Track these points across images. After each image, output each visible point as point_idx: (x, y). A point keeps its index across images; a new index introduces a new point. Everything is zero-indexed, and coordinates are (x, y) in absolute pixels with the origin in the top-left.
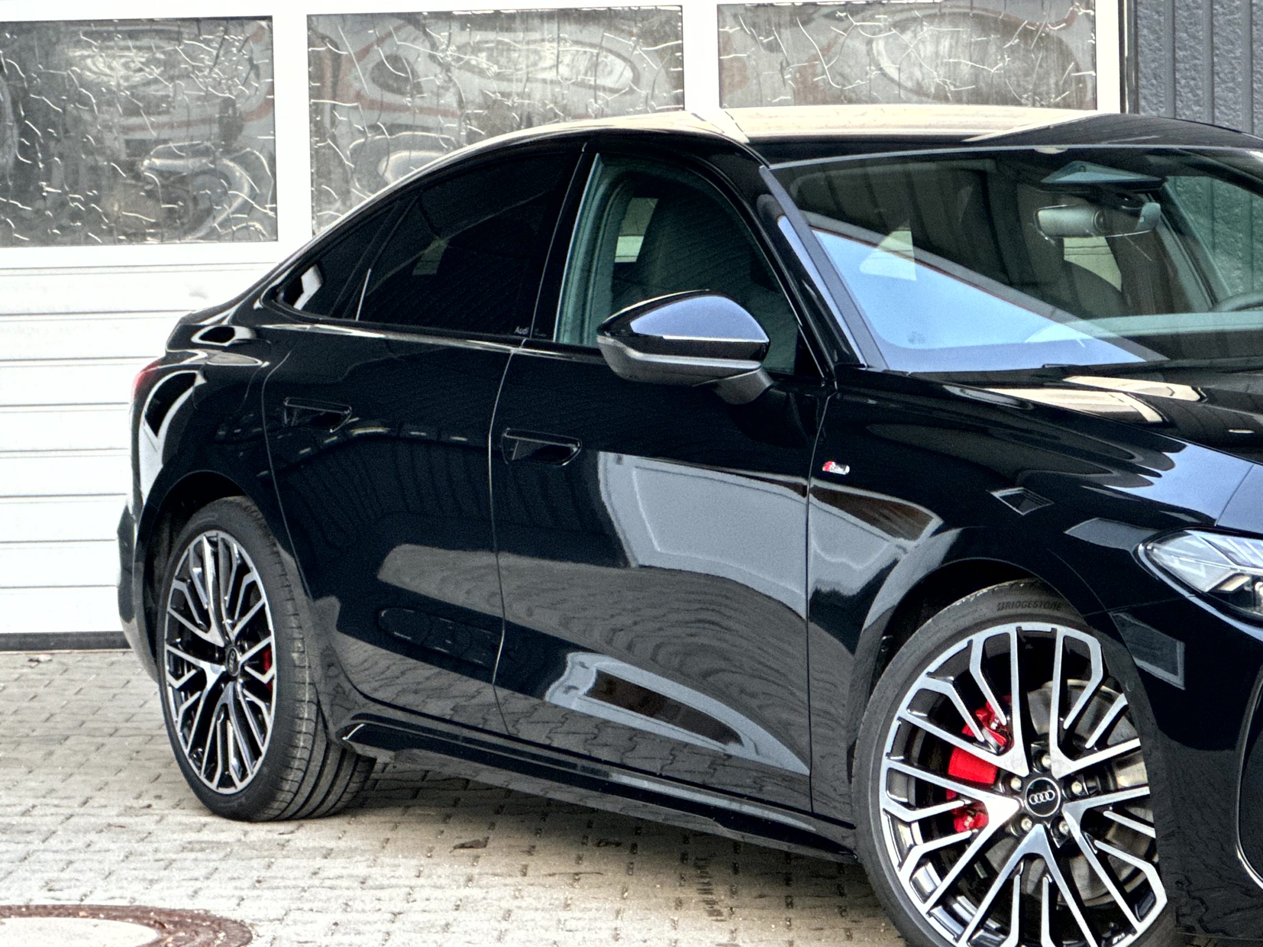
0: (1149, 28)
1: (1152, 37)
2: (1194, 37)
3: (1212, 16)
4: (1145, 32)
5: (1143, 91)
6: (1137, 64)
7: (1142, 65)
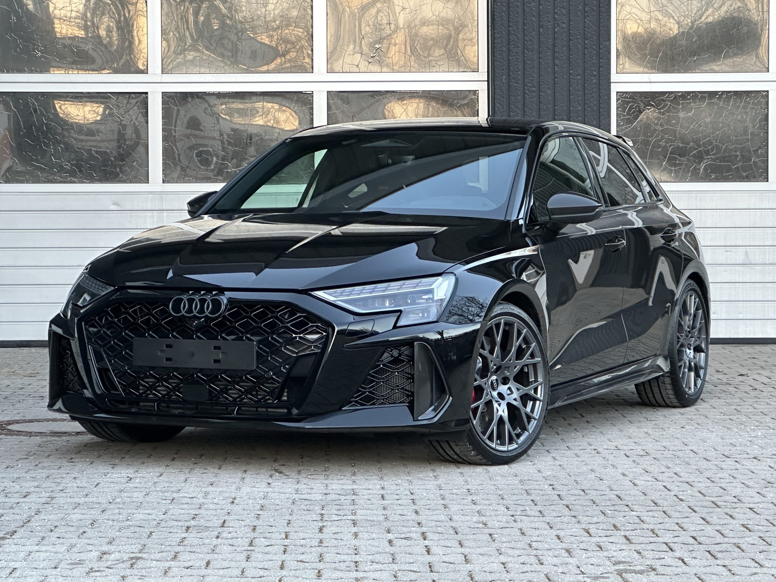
0: (499, 103)
1: (500, 107)
2: (518, 108)
3: (524, 99)
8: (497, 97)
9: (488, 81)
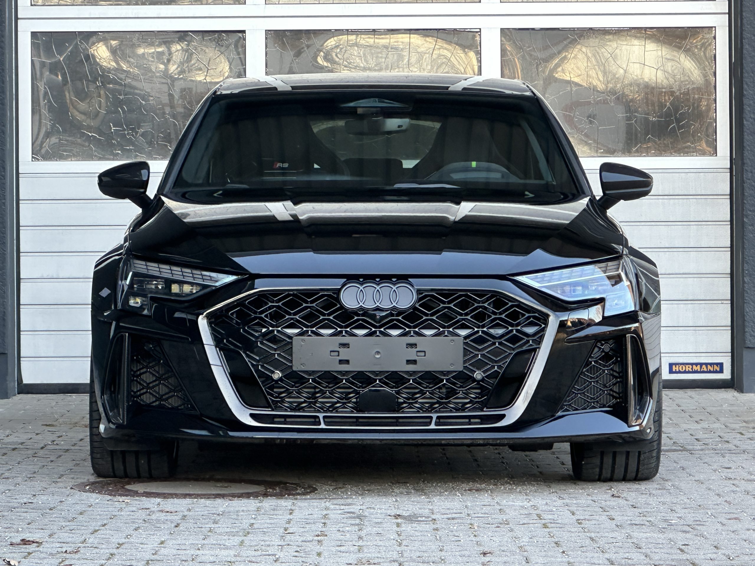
0: (749, 44)
1: (750, 49)
4: (747, 46)
5: (745, 79)
6: (742, 64)
7: (745, 65)
8: (746, 35)
9: (730, 13)
